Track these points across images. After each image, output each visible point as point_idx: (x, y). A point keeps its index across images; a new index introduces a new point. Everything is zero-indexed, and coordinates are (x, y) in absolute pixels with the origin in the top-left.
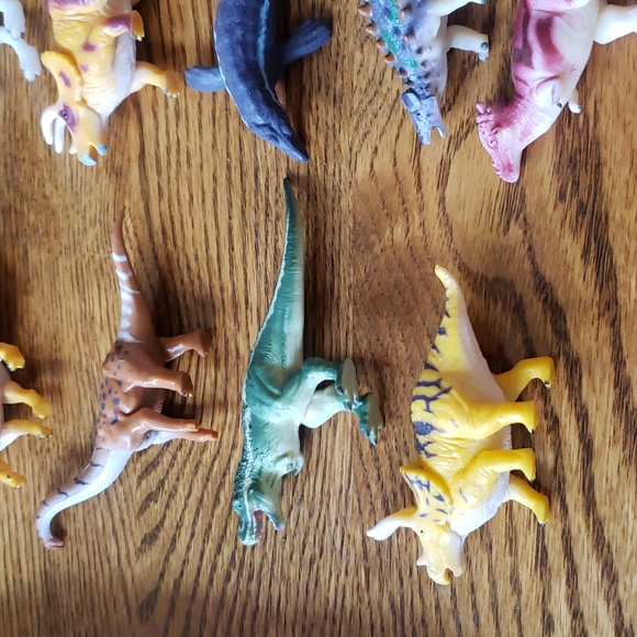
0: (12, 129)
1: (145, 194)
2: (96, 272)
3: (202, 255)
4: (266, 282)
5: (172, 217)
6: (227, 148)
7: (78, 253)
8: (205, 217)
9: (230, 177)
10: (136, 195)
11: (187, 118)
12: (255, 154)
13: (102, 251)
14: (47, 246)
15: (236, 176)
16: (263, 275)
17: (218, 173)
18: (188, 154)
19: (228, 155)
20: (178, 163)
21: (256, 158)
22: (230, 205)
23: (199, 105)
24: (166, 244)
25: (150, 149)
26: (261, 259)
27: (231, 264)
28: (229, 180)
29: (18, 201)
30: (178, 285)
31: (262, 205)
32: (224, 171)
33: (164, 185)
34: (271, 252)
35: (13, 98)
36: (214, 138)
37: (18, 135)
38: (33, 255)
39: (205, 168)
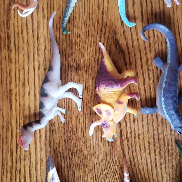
0: (67, 128)
1: (123, 149)
2: (104, 178)
3: (145, 168)
4: (169, 176)
5: (133, 156)
6: (153, 132)
7: (96, 172)
8: (146, 155)
9: (155, 142)
10: (119, 149)
11: (138, 123)
12: (163, 133)
13: (106, 170)
14: (83, 170)
15: (157, 141)
16: (168, 174)
17: (150, 141)
18: (139, 134)
19: (154, 134)
20: (135, 137)
21: (164, 135)
22: (155, 151)
23: (142, 118)
24: (132, 166)
25: (124, 133)
26: (167, 168)
27: (157, 171)
28: (154, 143)
29: (70, 154)
30: (137, 180)
31: (166, 150)
32: (152, 140)
33: (130, 145)
34: (171, 166)
35: (68, 116)
36: (148, 129)
37: (70, 130)
38: (77, 174)
39: (145, 139)
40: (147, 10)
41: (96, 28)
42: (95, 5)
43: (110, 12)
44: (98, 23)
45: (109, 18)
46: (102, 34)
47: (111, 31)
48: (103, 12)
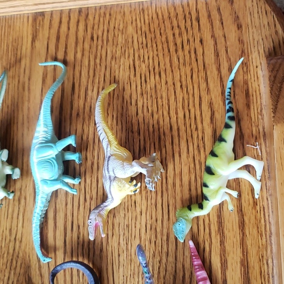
40: (72, 237)
41: (5, 260)
42: (6, 229)
43: (24, 239)
44: (8, 253)
45: (23, 247)
46: (12, 268)
47: (23, 265)
48: (15, 239)
